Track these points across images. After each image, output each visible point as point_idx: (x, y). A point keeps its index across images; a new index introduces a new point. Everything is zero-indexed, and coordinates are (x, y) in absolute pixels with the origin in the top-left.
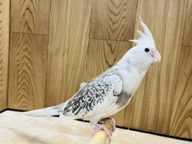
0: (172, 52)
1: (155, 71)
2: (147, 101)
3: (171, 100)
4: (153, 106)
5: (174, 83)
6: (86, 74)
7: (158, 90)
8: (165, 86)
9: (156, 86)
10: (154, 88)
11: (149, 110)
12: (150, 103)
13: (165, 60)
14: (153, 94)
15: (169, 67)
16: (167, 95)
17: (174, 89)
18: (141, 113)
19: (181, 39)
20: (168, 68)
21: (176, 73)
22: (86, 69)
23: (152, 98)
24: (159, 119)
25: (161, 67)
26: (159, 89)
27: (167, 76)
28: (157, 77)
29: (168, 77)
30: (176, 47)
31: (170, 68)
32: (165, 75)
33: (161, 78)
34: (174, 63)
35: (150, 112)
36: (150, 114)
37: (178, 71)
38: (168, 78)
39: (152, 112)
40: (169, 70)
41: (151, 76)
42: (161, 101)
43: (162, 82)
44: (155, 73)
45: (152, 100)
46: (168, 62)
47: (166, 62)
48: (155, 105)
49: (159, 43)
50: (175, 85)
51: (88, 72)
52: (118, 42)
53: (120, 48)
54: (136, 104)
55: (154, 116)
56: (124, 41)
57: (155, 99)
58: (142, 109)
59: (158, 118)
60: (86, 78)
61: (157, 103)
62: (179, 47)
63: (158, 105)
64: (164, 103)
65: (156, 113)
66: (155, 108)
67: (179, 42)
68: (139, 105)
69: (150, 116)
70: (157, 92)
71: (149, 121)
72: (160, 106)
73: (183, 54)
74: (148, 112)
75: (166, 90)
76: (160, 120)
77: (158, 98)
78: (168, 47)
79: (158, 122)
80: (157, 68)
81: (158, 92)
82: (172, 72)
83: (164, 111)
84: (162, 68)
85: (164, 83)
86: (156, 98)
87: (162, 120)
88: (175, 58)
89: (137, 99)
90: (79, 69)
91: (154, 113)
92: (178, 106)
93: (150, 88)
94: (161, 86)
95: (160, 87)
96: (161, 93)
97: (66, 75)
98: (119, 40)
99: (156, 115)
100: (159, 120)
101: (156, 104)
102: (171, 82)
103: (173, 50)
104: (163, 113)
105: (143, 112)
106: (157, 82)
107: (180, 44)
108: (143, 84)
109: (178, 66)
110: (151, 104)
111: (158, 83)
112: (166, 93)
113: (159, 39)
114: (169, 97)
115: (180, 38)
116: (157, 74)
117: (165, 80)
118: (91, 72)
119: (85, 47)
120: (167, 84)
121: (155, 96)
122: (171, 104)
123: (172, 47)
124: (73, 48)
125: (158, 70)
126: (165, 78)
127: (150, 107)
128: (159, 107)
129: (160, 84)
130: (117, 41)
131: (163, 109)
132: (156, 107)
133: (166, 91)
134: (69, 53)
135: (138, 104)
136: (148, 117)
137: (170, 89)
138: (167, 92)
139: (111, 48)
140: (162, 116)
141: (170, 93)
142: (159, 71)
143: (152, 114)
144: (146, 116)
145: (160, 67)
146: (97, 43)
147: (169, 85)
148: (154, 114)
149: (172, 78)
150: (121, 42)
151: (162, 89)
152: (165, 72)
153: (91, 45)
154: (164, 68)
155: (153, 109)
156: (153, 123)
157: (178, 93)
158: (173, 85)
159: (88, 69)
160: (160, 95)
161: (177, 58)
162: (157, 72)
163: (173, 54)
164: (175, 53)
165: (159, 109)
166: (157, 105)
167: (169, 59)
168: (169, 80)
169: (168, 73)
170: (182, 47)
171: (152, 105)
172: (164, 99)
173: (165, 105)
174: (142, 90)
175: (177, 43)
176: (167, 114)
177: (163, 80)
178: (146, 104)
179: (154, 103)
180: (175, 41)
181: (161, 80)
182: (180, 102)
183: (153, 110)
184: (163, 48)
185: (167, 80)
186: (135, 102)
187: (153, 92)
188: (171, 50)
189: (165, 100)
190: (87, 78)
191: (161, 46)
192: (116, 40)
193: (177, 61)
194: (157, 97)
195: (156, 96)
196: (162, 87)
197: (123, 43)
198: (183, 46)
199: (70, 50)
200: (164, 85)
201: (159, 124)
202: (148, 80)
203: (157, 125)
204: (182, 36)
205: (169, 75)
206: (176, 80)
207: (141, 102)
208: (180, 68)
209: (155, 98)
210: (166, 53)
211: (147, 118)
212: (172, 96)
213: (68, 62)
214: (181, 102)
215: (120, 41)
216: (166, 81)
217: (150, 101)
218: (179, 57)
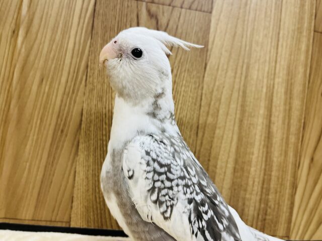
0: (296, 44)
1: (262, 87)
2: (244, 163)
3: (295, 156)
4: (258, 173)
5: (301, 115)
6: (84, 94)
7: (267, 132)
8: (284, 123)
9: (263, 123)
10: (259, 128)
11: (247, 184)
12: (251, 166)
13: (282, 63)
14: (257, 143)
15: (291, 79)
16: (287, 143)
17: (302, 129)
18: (229, 194)
19: (314, 17)
20: (288, 80)
21: (305, 92)
22: (84, 78)
23: (256, 153)
24: (269, 204)
25: (274, 79)
26: (271, 130)
27: (286, 99)
28: (267, 102)
29: (288, 101)
30: (305, 34)
31: (293, 80)
32: (283, 97)
33: (274, 104)
34: (301, 70)
35: (249, 189)
36: (251, 194)
37: (308, 88)
38: (290, 104)
39: (256, 188)
40: (291, 84)
41: (252, 100)
42: (275, 159)
43: (277, 114)
44: (262, 91)
45: (254, 158)
46: (289, 67)
47: (286, 67)
48: (261, 171)
49: (270, 21)
50: (303, 121)
51: (89, 86)
52: (176, 9)
53: (179, 27)
54: (218, 171)
55: (258, 198)
56: (190, 8)
57: (261, 155)
58: (233, 183)
59: (267, 202)
60: (85, 105)
61: (266, 165)
62: (309, 34)
63: (267, 170)
64: (280, 163)
65: (264, 191)
66: (261, 179)
67: (310, 23)
68: (225, 173)
69: (251, 199)
70: (265, 137)
71: (249, 210)
72: (271, 171)
73: (317, 49)
74: (245, 190)
75: (285, 132)
76: (273, 206)
77: (267, 153)
78: (288, 32)
79: (269, 210)
80: (265, 80)
81: (269, 138)
82: (298, 89)
83: (281, 185)
84: (277, 80)
85: (281, 116)
86: (263, 152)
87: (277, 206)
88: (302, 57)
89: (220, 157)
90: (64, 80)
91: (260, 189)
92: (310, 168)
93: (252, 128)
94: (274, 123)
95: (272, 125)
96: (274, 141)
97: (19, 97)
98: (179, 5)
99: (264, 196)
100: (270, 208)
101: (263, 167)
102: (295, 114)
103: (299, 41)
104: (279, 190)
105: (235, 190)
106: (266, 113)
107: (311, 26)
108: (235, 119)
109: (308, 76)
110: (253, 169)
111: (267, 115)
112: (284, 140)
113: (269, 13)
114: (292, 149)
115: (312, 15)
116: (266, 93)
117: (282, 108)
118: (99, 86)
119: (83, 15)
120: (287, 117)
121: (261, 147)
122: (295, 165)
123: (296, 33)
124: (44, 17)
125: (269, 85)
126: (282, 103)
127: (251, 176)
128: (270, 175)
129: (273, 119)
130: (174, 7)
131: (278, 179)
132: (265, 174)
133: (285, 136)
134: (34, 29)
135: (224, 170)
136: (247, 203)
137: (293, 129)
138: (288, 138)
139: (157, 23)
140: (276, 196)
141: (293, 139)
142: (270, 87)
143: (254, 192)
144: (240, 200)
145: (272, 77)
146: (118, 7)
147: (292, 121)
148: (259, 193)
149: (297, 103)
150: (183, 10)
151: (277, 131)
152: (283, 90)
153: (101, 11)
154: (280, 80)
155: (257, 180)
156: (256, 215)
157: (309, 140)
158: (300, 120)
159: (90, 80)
160: (272, 144)
161: (307, 58)
162: (267, 90)
163: (299, 49)
164: (303, 47)
165: (270, 180)
166: (265, 170)
167: (290, 60)
168: (290, 109)
169: (289, 92)
170: (316, 33)
171: (256, 171)
172: (281, 154)
173: (283, 168)
174: (233, 134)
175: (306, 25)
176: (287, 191)
177: (278, 108)
178: (242, 169)
179: (259, 167)
180: (301, 19)
181: (274, 110)
182: (312, 159)
183: (256, 183)
184: (279, 34)
185: (288, 108)
186: (216, 167)
187: (258, 137)
188: (295, 40)
189: (283, 157)
190: (88, 104)
191: (275, 28)
192: (170, 5)
193: (306, 66)
194: (265, 150)
195: (264, 148)
196: (276, 125)
197: (188, 14)
198: (318, 32)
199: (36, 21)
200: (280, 122)
201: (270, 217)
202: (247, 109)
203: (265, 220)
204: (314, 11)
205: (290, 98)
206: (304, 109)
207: (231, 165)
208: (313, 82)
209: (261, 151)
210: (285, 44)
211: (244, 204)
212: (297, 147)
213: (28, 56)
214: (316, 159)
215: (180, 9)
216: (285, 110)
217: (250, 162)
218: (310, 57)
